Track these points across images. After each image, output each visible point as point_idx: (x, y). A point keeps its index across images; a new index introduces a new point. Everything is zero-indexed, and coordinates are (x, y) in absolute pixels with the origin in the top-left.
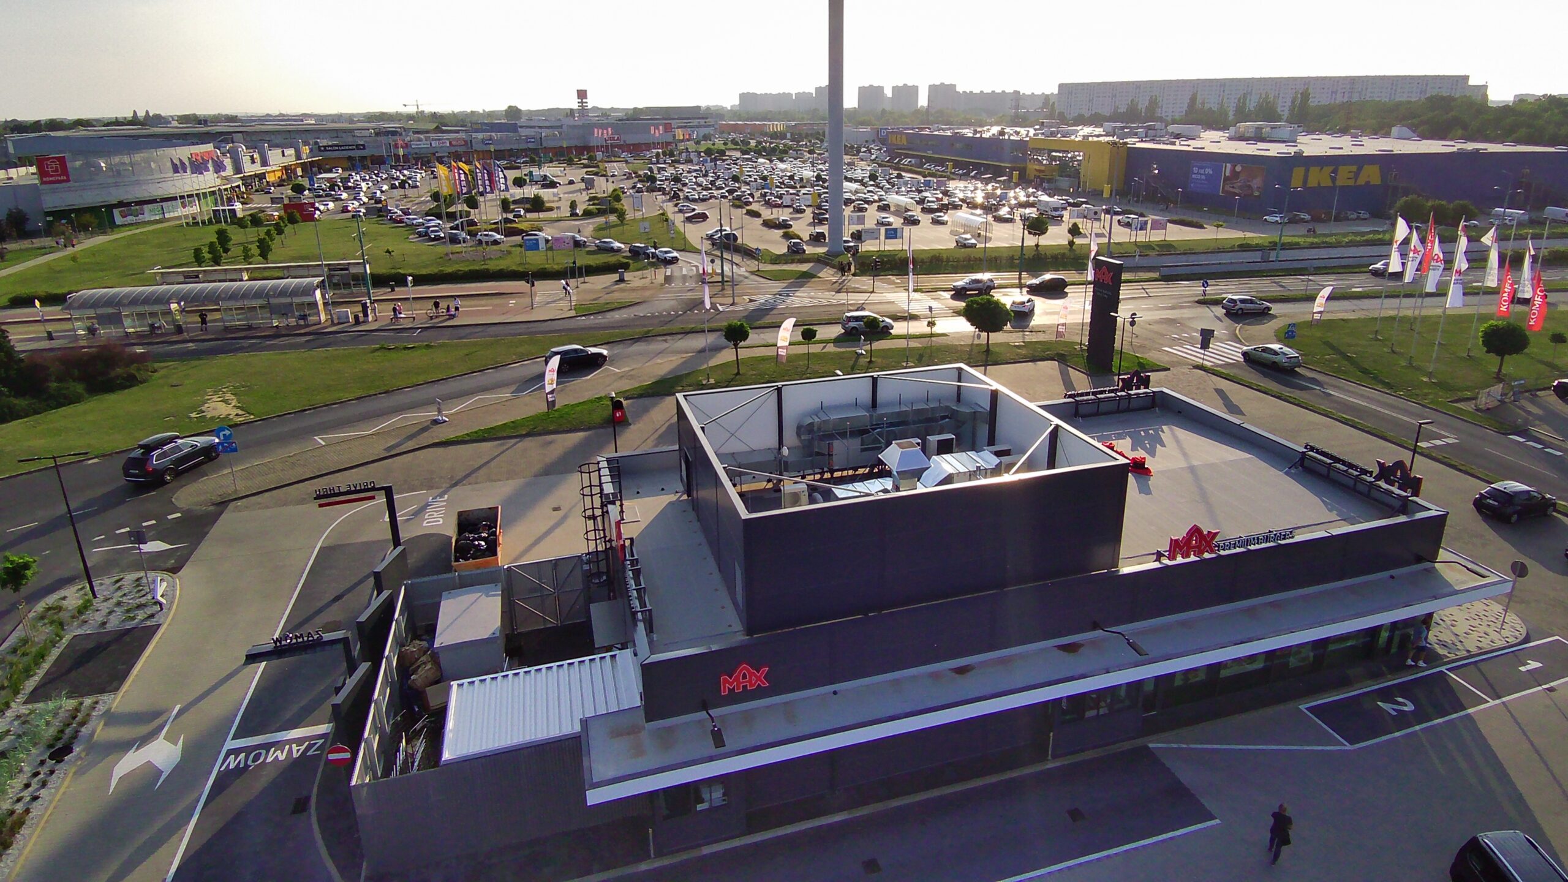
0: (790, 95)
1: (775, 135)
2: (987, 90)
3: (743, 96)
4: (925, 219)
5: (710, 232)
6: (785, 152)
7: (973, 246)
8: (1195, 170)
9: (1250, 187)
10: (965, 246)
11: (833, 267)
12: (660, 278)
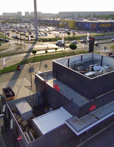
0: (12, 13)
1: (12, 20)
2: (47, 13)
3: (3, 13)
4: (48, 33)
5: (12, 36)
6: (17, 23)
7: (58, 37)
8: (86, 24)
9: (94, 27)
10: (57, 37)
11: (38, 41)
12: (8, 45)
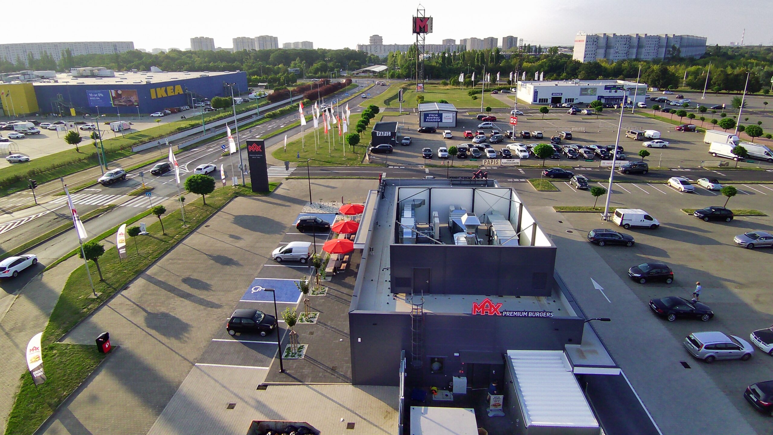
8: (91, 95)
9: (130, 101)
